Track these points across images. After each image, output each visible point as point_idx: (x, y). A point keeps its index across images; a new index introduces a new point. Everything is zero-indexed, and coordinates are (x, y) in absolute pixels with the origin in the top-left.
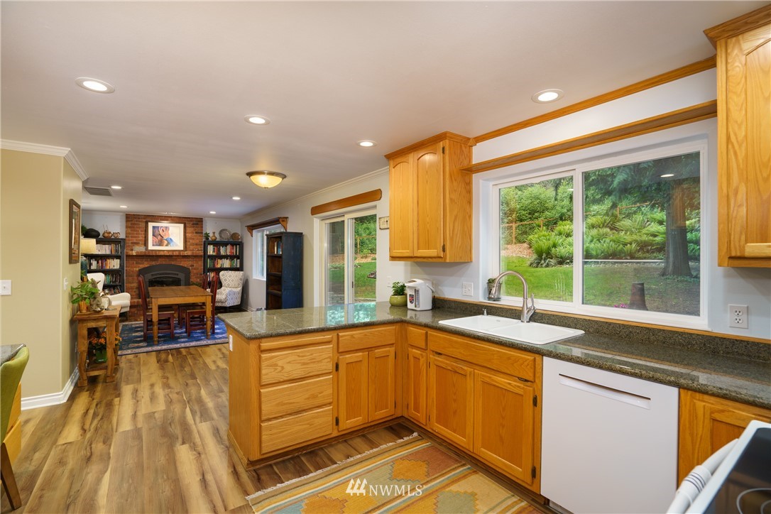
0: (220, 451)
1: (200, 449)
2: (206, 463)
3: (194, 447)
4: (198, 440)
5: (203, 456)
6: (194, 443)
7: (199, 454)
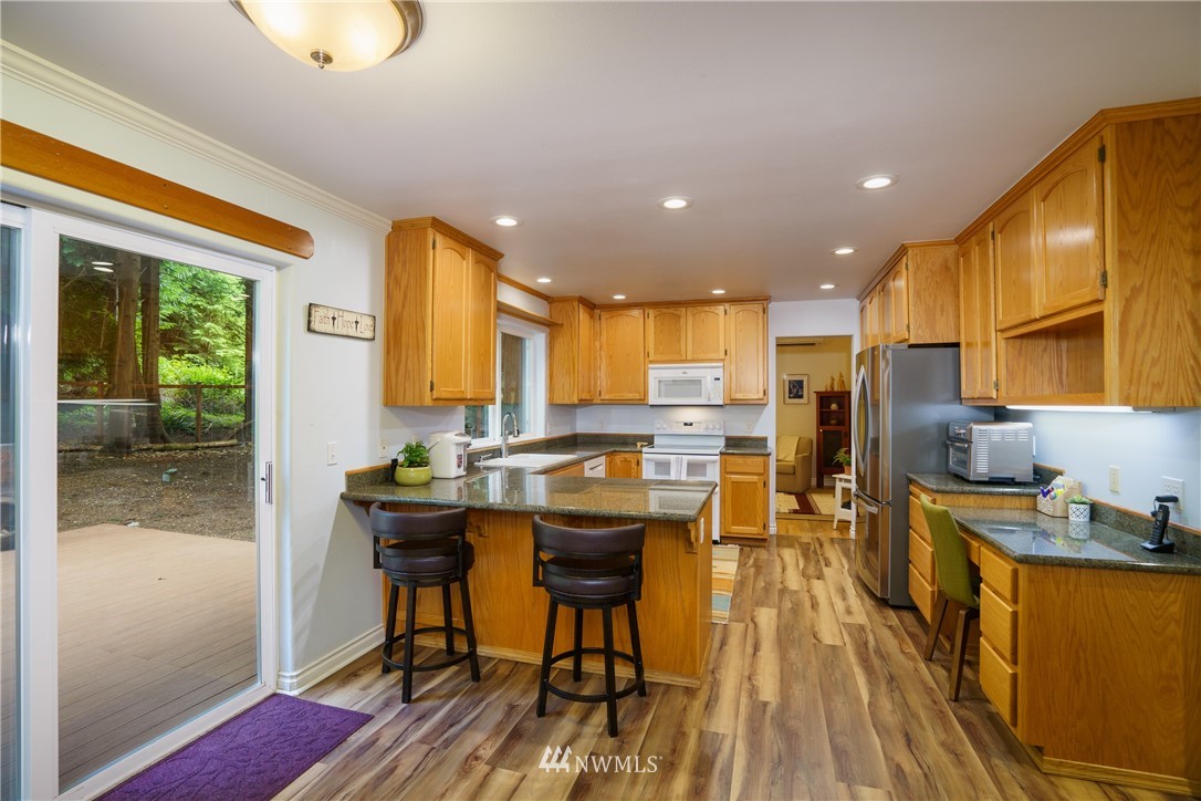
0: (723, 671)
1: (746, 685)
2: (747, 665)
3: (754, 692)
4: (744, 700)
5: (747, 674)
6: (751, 697)
7: (750, 679)
